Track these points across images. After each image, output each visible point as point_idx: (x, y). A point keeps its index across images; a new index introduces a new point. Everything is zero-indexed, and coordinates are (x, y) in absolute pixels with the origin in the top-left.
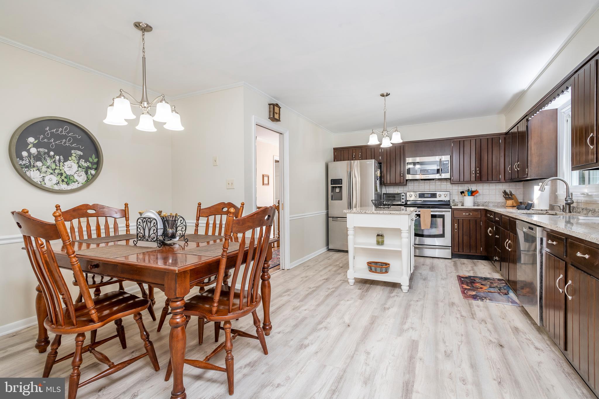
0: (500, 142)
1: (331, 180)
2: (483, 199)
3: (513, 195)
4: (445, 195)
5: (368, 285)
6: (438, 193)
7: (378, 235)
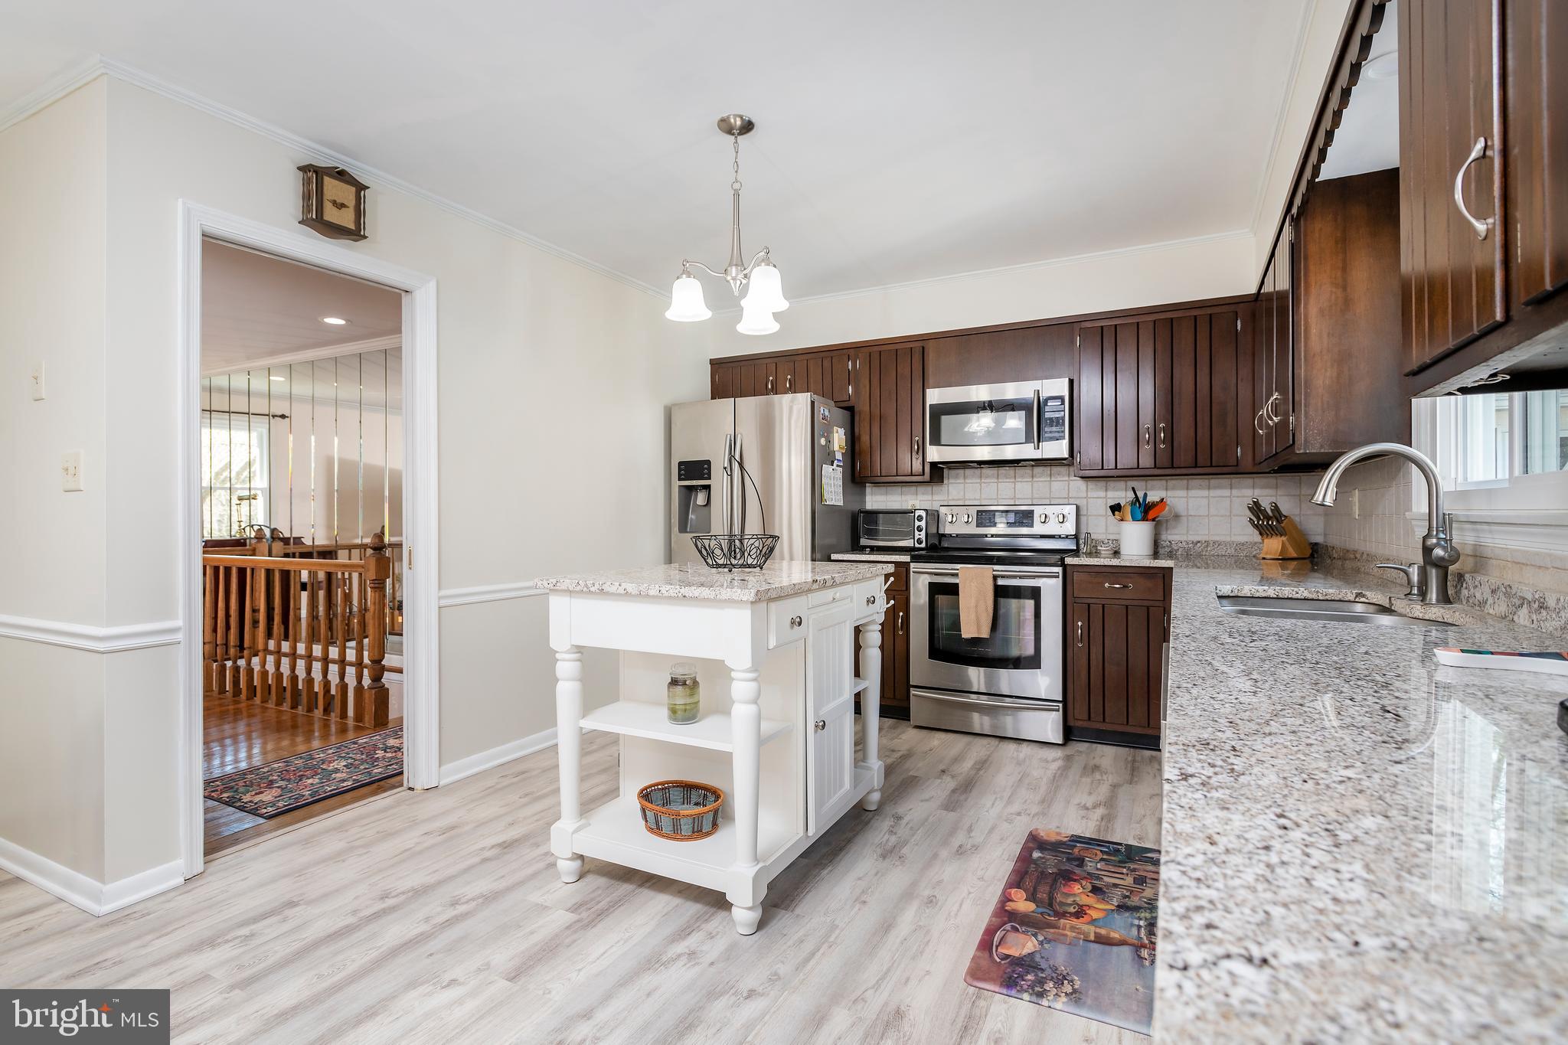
0: (1239, 328)
1: (680, 464)
2: (1187, 531)
3: (1285, 516)
4: (1061, 517)
5: (627, 887)
6: (1038, 511)
7: (674, 682)
